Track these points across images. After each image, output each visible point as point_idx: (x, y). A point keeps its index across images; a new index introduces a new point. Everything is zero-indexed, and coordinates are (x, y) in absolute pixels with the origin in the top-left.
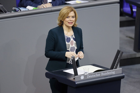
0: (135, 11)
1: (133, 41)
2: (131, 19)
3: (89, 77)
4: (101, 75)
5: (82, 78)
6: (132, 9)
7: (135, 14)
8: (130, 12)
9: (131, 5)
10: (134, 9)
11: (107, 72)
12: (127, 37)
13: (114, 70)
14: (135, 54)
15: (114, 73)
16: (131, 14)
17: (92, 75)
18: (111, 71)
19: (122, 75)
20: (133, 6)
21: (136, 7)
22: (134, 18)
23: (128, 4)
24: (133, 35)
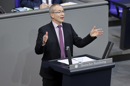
0: (121, 12)
1: (119, 39)
2: (117, 19)
3: (83, 66)
4: (93, 64)
5: (76, 67)
6: (118, 10)
7: (121, 15)
8: (116, 13)
9: (117, 6)
10: (120, 10)
11: (99, 62)
12: (113, 36)
13: (105, 59)
14: (121, 52)
15: (105, 62)
16: (118, 15)
17: (85, 64)
18: (102, 61)
19: (113, 64)
20: (119, 7)
21: (122, 9)
22: (120, 18)
23: (115, 6)
24: (119, 35)
